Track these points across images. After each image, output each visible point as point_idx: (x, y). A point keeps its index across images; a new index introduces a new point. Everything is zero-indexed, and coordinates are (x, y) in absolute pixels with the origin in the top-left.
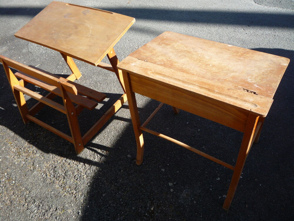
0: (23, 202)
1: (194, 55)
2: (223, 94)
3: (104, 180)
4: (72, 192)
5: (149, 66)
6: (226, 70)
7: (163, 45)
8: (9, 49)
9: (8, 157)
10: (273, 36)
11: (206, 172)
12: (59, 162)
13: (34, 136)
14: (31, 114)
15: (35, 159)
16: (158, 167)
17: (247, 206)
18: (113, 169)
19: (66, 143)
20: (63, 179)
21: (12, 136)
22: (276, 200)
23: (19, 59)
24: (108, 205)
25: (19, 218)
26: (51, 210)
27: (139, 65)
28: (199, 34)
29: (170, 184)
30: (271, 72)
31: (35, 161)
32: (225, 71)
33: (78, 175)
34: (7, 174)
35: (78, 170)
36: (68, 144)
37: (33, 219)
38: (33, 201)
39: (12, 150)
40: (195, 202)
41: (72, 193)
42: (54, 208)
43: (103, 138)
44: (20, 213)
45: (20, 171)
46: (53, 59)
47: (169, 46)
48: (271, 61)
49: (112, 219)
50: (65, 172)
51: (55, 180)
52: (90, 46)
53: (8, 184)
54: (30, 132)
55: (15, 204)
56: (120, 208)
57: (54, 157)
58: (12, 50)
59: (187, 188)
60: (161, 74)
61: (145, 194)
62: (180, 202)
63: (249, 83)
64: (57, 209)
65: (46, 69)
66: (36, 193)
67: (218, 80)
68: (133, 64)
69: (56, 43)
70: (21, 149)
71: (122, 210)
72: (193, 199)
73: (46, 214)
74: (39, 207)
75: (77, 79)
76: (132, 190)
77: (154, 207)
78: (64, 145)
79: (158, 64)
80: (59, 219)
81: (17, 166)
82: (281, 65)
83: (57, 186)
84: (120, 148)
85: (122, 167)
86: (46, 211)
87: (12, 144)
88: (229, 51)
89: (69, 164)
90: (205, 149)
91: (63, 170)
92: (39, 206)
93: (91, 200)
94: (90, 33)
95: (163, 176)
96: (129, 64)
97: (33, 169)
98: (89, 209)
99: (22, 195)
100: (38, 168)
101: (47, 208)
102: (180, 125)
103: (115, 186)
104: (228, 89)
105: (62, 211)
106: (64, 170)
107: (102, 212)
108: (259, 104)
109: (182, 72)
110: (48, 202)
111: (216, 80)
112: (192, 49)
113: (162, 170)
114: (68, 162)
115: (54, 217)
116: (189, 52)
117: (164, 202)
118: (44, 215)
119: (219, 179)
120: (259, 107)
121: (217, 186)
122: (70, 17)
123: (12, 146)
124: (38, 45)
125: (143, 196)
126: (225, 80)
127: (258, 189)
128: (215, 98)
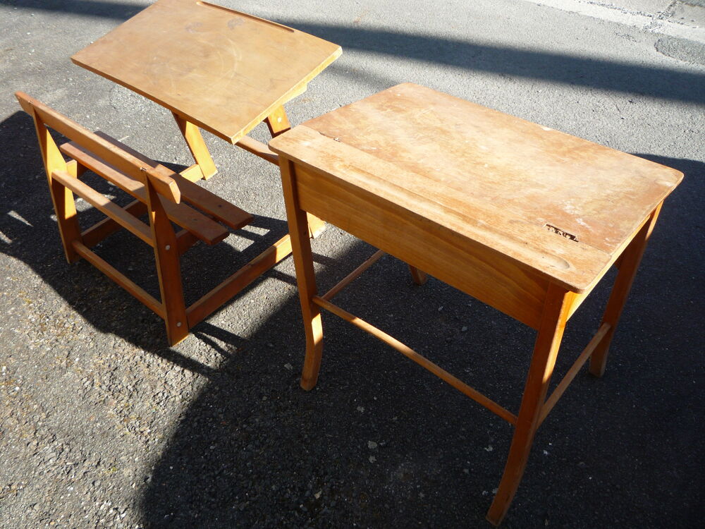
0: (28, 436)
1: (454, 139)
2: (496, 232)
3: (220, 413)
4: (142, 430)
5: (341, 152)
6: (520, 180)
7: (389, 110)
8: (70, 96)
9: (16, 331)
10: (687, 131)
11: (463, 429)
12: (126, 358)
13: (83, 292)
14: (87, 242)
15: (75, 344)
16: (351, 401)
17: (547, 524)
18: (245, 391)
19: (151, 317)
20: (126, 398)
21: (36, 286)
22: (623, 520)
23: (86, 120)
24: (216, 473)
25: (12, 471)
26: (86, 464)
27: (320, 146)
28: (508, 107)
29: (372, 445)
30: (628, 196)
31: (74, 349)
32: (516, 182)
33: (163, 394)
34: (8, 369)
35: (166, 382)
36: (155, 322)
37: (42, 477)
38: (51, 437)
39: (29, 318)
40: (422, 495)
41: (142, 432)
42: (93, 459)
43: (237, 318)
44: (17, 460)
45: (36, 367)
46: (162, 127)
47: (401, 115)
48: (637, 172)
49: (220, 504)
50: (136, 384)
51: (109, 397)
52: (229, 98)
53: (5, 392)
54: (77, 282)
55: (9, 438)
56: (244, 482)
57: (117, 345)
58: (75, 97)
59: (409, 460)
60: (363, 172)
61: (307, 460)
62: (387, 489)
63: (566, 213)
64: (101, 463)
65: (141, 148)
66: (60, 420)
67: (493, 199)
68: (307, 143)
69: (155, 84)
70: (48, 317)
71: (246, 488)
72: (418, 486)
73: (73, 471)
74: (60, 453)
75: (204, 179)
76: (278, 444)
77: (324, 491)
78: (145, 321)
79: (363, 150)
80: (99, 486)
81: (31, 355)
82: (657, 184)
83: (111, 411)
84: (271, 345)
85: (266, 389)
86: (74, 464)
87: (31, 305)
88: (541, 141)
89: (148, 366)
90: (471, 374)
91: (132, 377)
92: (63, 450)
93: (181, 455)
94: (235, 70)
95: (359, 423)
96: (297, 141)
97: (65, 365)
98: (171, 474)
99: (30, 421)
100: (77, 366)
101: (78, 457)
102: (421, 311)
103: (242, 429)
104: (511, 222)
105: (110, 469)
106: (135, 377)
107: (200, 487)
108: (575, 263)
109: (414, 172)
110: (83, 445)
111: (489, 199)
112: (453, 127)
113: (359, 408)
114: (147, 360)
115: (90, 480)
116: (444, 132)
117: (347, 484)
118: (68, 473)
119: (491, 449)
120: (573, 268)
121: (483, 466)
122: (197, 31)
123: (30, 308)
124: (134, 93)
125: (302, 462)
126: (509, 200)
127: (581, 487)
128: (473, 238)
